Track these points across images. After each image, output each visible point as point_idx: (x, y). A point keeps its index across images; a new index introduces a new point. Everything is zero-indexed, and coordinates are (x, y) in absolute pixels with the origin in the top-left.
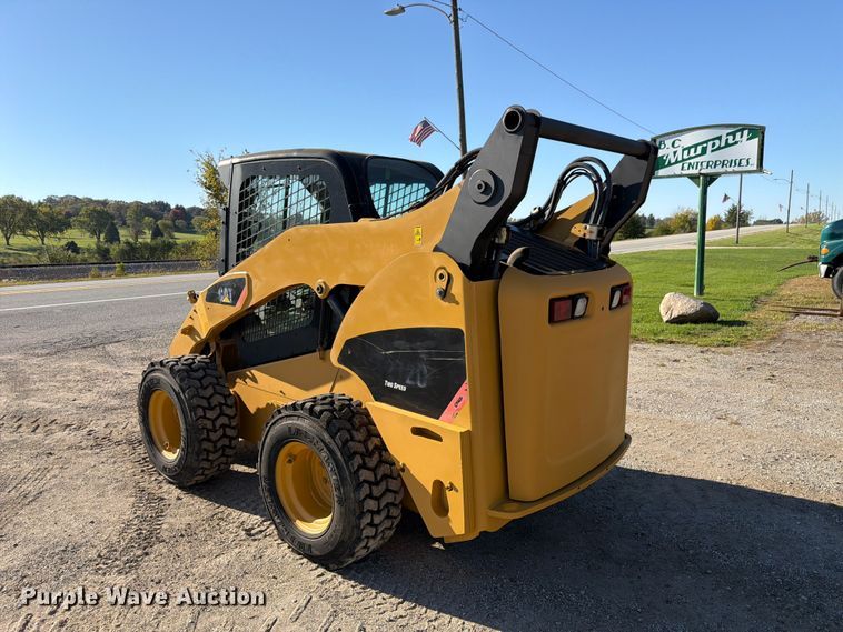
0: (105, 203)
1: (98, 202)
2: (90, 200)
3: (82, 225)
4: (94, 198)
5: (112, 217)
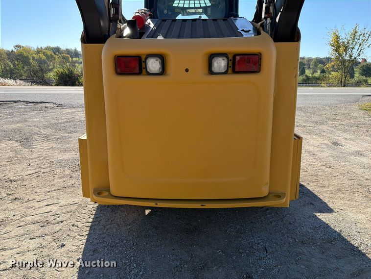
0: (303, 58)
5: (304, 65)
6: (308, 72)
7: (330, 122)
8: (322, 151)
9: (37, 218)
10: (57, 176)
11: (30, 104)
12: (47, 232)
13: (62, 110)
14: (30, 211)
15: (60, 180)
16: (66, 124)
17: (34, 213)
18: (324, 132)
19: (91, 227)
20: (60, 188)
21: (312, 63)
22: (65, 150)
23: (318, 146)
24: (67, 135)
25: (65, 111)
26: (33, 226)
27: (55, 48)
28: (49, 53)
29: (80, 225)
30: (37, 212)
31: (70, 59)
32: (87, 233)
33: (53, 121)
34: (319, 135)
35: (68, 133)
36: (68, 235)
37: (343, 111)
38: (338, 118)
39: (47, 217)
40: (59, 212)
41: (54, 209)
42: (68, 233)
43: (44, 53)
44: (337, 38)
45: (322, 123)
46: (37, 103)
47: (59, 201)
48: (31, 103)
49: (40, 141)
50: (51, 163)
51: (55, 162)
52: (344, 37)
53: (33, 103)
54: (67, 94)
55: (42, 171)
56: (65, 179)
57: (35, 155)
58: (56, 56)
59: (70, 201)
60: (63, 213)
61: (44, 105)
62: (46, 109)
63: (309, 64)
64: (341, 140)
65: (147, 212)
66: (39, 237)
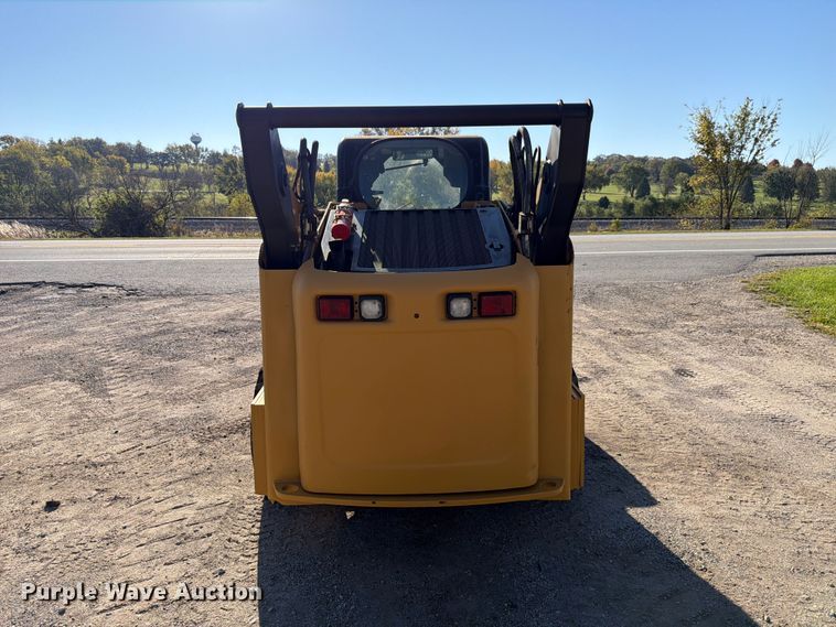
0: (644, 160)
1: (639, 159)
2: (632, 158)
3: (620, 181)
4: (636, 156)
5: (647, 174)
6: (656, 191)
7: (680, 323)
8: (653, 389)
9: (165, 530)
10: (174, 453)
11: (70, 291)
12: (189, 553)
13: (141, 303)
14: (148, 519)
15: (183, 461)
16: (159, 338)
17: (157, 522)
18: (665, 345)
19: (260, 541)
20: (188, 475)
21: (663, 169)
22: (175, 399)
23: (648, 378)
24: (168, 364)
25: (148, 305)
26: (162, 544)
27: (91, 142)
28: (79, 153)
29: (242, 540)
30: (161, 521)
31: (128, 165)
32: (256, 551)
33: (131, 332)
34: (654, 352)
35: (169, 360)
36: (226, 556)
37: (709, 294)
38: (697, 311)
39: (182, 528)
40: (200, 518)
41: (189, 513)
42: (226, 552)
43: (67, 153)
44: (708, 127)
45: (664, 326)
46: (83, 286)
47: (194, 500)
48: (69, 286)
49: (118, 380)
50: (156, 426)
51: (163, 425)
52: (723, 122)
53: (74, 286)
54: (140, 262)
55: (146, 443)
56: (191, 459)
57: (119, 412)
58: (95, 161)
59: (213, 498)
60: (206, 520)
61: (98, 291)
62: (106, 302)
63: (658, 173)
64: (692, 363)
65: (349, 515)
66: (178, 560)
